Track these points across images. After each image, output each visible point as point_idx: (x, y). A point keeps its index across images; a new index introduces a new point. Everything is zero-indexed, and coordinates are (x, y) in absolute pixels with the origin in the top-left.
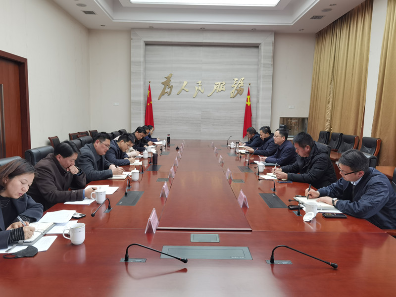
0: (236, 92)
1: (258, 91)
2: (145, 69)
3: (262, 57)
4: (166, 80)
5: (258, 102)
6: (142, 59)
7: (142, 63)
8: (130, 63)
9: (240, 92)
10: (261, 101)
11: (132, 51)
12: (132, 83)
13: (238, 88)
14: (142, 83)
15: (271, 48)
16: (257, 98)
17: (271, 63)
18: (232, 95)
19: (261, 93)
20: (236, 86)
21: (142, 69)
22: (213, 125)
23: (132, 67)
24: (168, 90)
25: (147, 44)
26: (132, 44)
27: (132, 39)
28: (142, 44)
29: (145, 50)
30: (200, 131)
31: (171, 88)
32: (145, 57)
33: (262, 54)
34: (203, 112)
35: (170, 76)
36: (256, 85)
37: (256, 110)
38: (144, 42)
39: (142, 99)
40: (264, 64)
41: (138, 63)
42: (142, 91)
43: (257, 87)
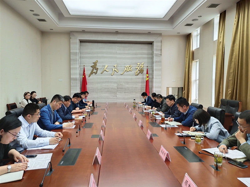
0: (139, 72)
1: (153, 71)
2: (80, 58)
3: (155, 50)
4: (93, 64)
6: (78, 51)
7: (78, 54)
8: (70, 53)
9: (141, 71)
10: (154, 77)
11: (71, 46)
12: (71, 67)
13: (140, 69)
14: (78, 66)
15: (160, 44)
16: (152, 75)
17: (160, 53)
18: (136, 74)
19: (155, 72)
20: (138, 68)
21: (78, 57)
22: (125, 93)
23: (71, 56)
24: (95, 71)
25: (81, 41)
26: (71, 41)
27: (71, 38)
28: (78, 42)
29: (80, 46)
30: (116, 96)
31: (97, 69)
32: (80, 49)
33: (155, 48)
34: (118, 84)
35: (97, 62)
36: (151, 67)
37: (152, 83)
38: (79, 40)
39: (78, 76)
40: (155, 54)
41: (76, 54)
42: (78, 72)
43: (152, 69)
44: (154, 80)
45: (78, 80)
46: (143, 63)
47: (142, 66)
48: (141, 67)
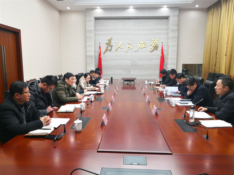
0: (154, 48)
1: (168, 47)
2: (95, 35)
3: (171, 25)
4: (108, 41)
5: (168, 54)
6: (93, 29)
7: (93, 31)
8: (86, 31)
9: (156, 48)
10: (170, 53)
11: (87, 23)
12: (87, 44)
13: (155, 46)
14: (93, 44)
15: (176, 19)
16: (167, 51)
17: (176, 28)
18: (151, 50)
19: (170, 48)
20: (153, 44)
21: (93, 34)
22: (139, 70)
23: (87, 34)
24: (109, 48)
25: (96, 19)
26: (87, 19)
27: (86, 16)
28: (93, 19)
29: (95, 23)
30: (130, 73)
31: (111, 46)
32: (95, 27)
33: (171, 23)
34: (132, 61)
35: (111, 39)
36: (166, 43)
37: (167, 59)
38: (94, 17)
39: (93, 54)
40: (172, 29)
41: (90, 31)
42: (93, 49)
43: (167, 45)
44: (169, 56)
45: (93, 57)
46: (158, 39)
47: (157, 42)
48: (156, 44)
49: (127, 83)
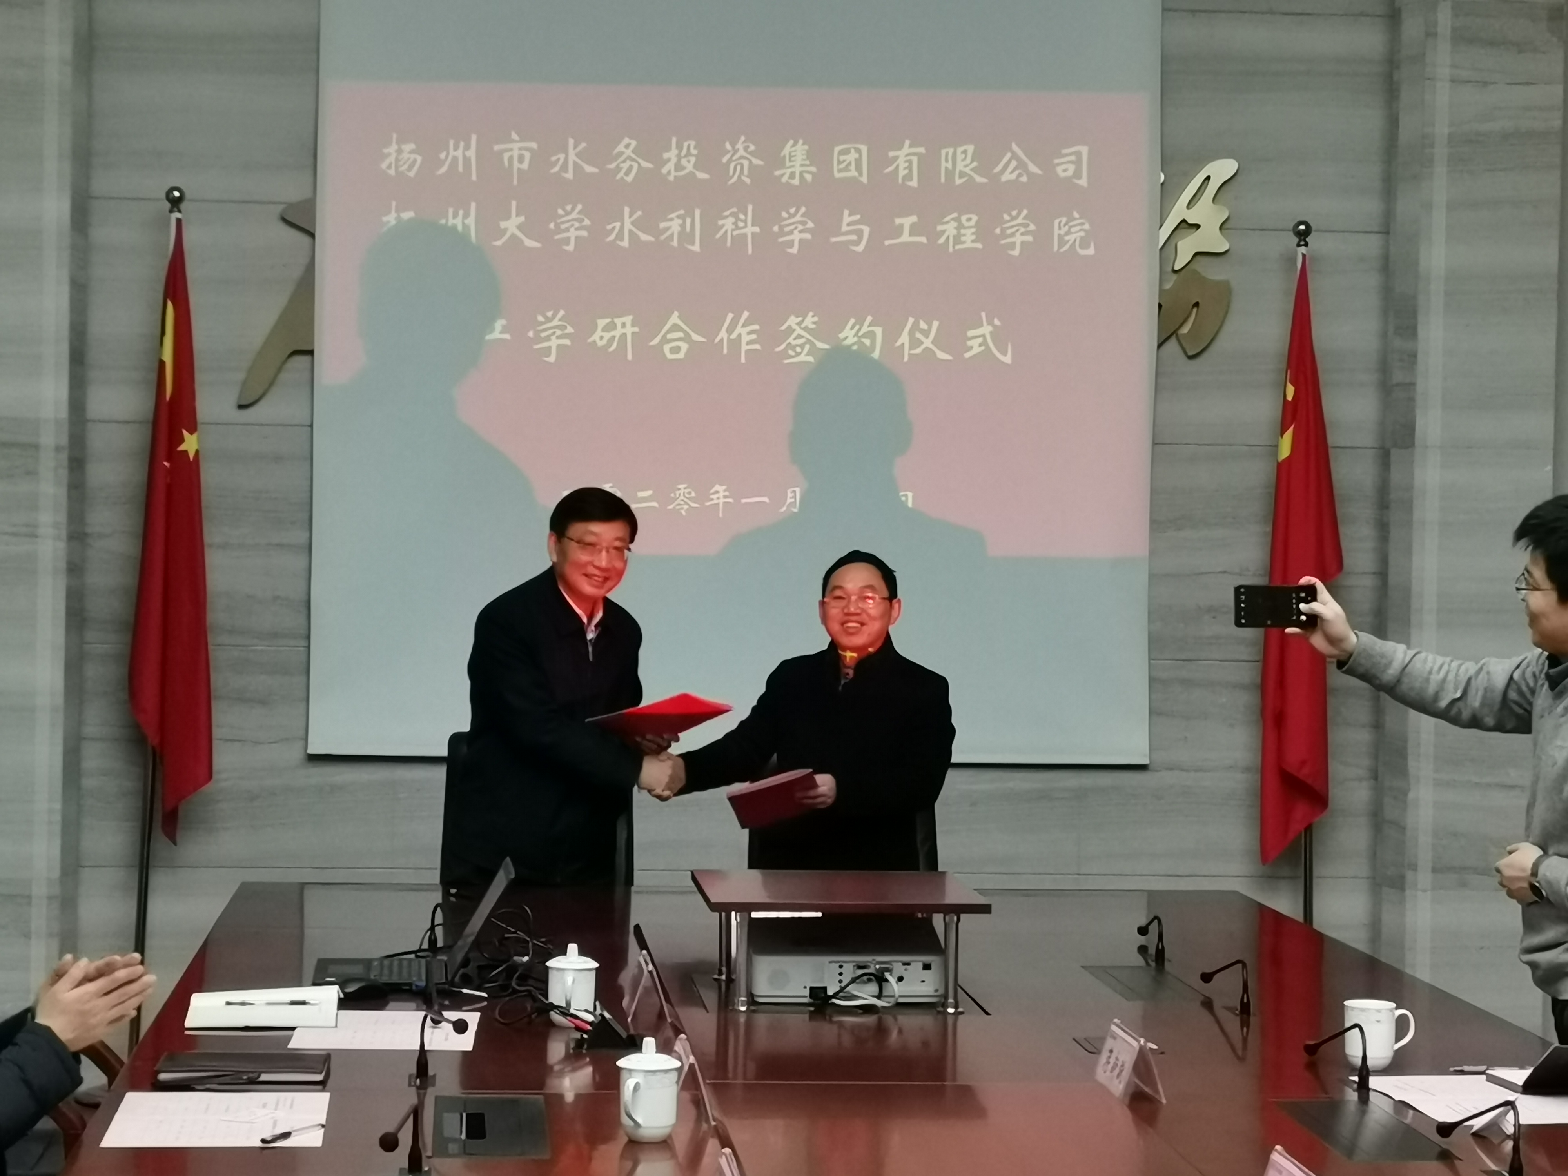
1: (1402, 316)
5: (1399, 436)
14: (55, 207)
16: (1391, 387)
19: (1435, 332)
36: (1372, 245)
37: (1383, 529)
42: (51, 306)
43: (1386, 266)
44: (1430, 475)
45: (47, 460)
46: (1222, 169)
47: (1208, 214)
48: (1187, 247)
49: (818, 994)
